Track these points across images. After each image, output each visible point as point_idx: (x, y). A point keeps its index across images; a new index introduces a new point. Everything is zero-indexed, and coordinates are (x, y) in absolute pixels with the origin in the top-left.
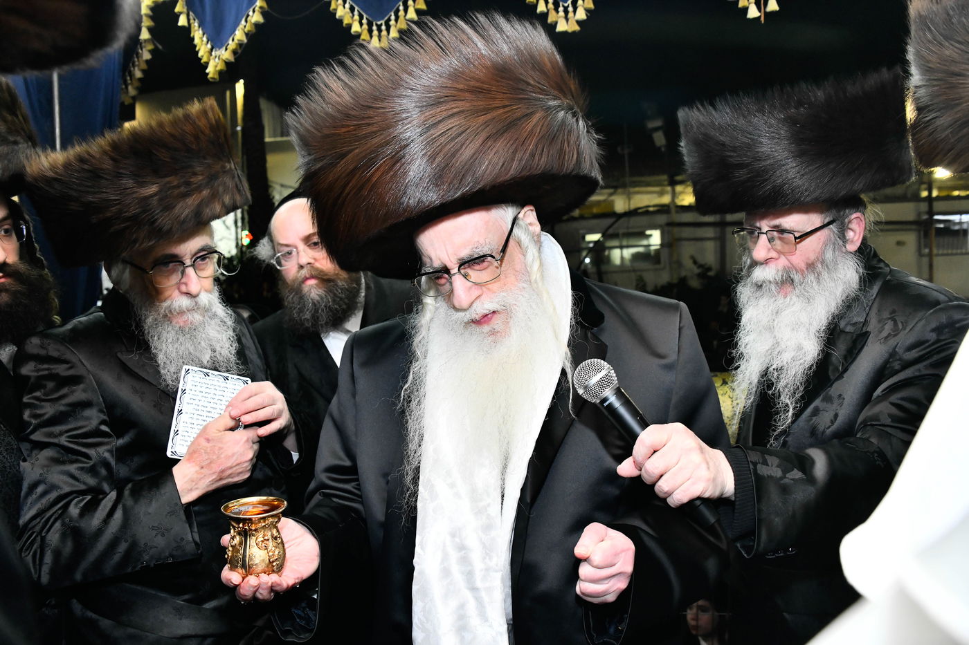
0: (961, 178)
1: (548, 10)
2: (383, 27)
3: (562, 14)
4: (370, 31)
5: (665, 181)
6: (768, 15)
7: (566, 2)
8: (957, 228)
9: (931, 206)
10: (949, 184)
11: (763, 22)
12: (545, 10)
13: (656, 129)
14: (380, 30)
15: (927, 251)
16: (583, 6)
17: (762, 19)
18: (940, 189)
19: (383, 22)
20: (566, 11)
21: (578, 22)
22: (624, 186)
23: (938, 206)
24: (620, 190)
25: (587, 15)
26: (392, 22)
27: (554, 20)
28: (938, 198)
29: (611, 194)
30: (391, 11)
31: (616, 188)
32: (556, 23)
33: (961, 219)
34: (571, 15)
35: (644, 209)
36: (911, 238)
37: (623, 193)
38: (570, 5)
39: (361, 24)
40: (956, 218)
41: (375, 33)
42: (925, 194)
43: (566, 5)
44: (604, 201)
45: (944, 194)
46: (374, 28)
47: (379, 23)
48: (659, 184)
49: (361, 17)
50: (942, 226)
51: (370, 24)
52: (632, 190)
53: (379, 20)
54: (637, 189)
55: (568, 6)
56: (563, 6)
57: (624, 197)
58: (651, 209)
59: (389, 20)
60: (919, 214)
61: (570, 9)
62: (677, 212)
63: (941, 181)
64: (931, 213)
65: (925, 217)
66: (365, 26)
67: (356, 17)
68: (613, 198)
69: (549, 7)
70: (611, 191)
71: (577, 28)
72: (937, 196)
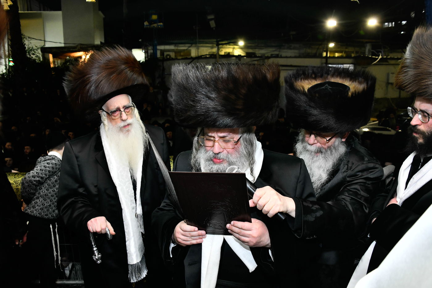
0: (339, 48)
5: (214, 42)
9: (327, 61)
10: (334, 50)
13: (211, 19)
18: (330, 53)
22: (196, 43)
23: (330, 61)
24: (193, 45)
28: (330, 57)
29: (190, 47)
31: (192, 44)
35: (205, 56)
37: (195, 47)
42: (324, 54)
44: (187, 49)
45: (332, 55)
48: (212, 43)
52: (199, 45)
54: (201, 45)
57: (195, 48)
58: (208, 56)
60: (322, 63)
62: (219, 58)
63: (331, 48)
64: (327, 63)
68: (190, 48)
70: (190, 45)
72: (329, 56)
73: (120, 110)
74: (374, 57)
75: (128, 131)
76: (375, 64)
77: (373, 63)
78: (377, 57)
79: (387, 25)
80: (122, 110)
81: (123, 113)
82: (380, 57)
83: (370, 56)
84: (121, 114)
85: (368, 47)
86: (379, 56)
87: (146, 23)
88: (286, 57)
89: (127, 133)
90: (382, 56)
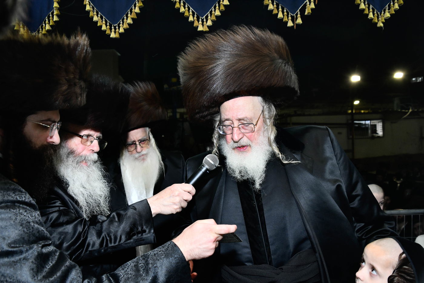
1: (194, 20)
2: (117, 27)
3: (200, 22)
4: (111, 29)
6: (297, 25)
7: (203, 17)
8: (364, 126)
9: (352, 117)
10: (359, 107)
11: (295, 28)
12: (193, 20)
14: (115, 29)
15: (351, 137)
16: (211, 19)
17: (295, 27)
18: (356, 109)
19: (117, 25)
20: (203, 21)
21: (208, 27)
23: (355, 117)
25: (212, 23)
26: (121, 25)
27: (197, 25)
30: (120, 20)
32: (198, 27)
33: (365, 123)
34: (205, 23)
36: (344, 131)
38: (205, 19)
39: (106, 26)
40: (363, 122)
41: (113, 30)
42: (350, 111)
43: (203, 18)
45: (358, 111)
46: (113, 27)
47: (115, 25)
49: (106, 22)
50: (357, 126)
51: (111, 26)
53: (115, 24)
55: (204, 19)
56: (201, 19)
59: (120, 24)
60: (347, 120)
61: (205, 20)
63: (356, 105)
64: (353, 120)
65: (350, 122)
66: (108, 27)
67: (104, 22)
69: (194, 19)
71: (207, 29)
72: (355, 113)
73: (135, 144)
74: (404, 111)
75: (143, 159)
76: (405, 118)
77: (403, 117)
78: (407, 111)
79: (414, 80)
80: (137, 143)
81: (138, 146)
82: (410, 111)
83: (399, 110)
84: (136, 147)
85: (396, 101)
86: (409, 109)
87: (166, 86)
88: (310, 115)
89: (142, 162)
90: (412, 109)
